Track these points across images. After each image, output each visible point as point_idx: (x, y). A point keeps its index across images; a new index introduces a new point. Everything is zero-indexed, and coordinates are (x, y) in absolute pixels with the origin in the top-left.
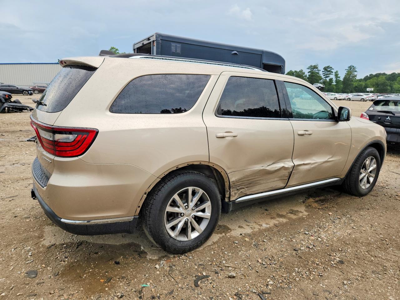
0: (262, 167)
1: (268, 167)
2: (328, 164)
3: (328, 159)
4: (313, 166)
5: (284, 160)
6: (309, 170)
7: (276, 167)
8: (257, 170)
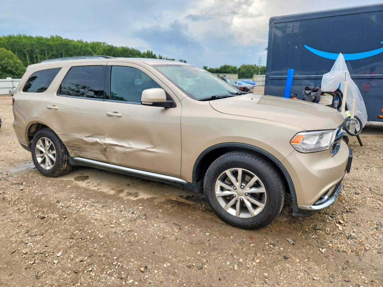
0: (81, 136)
1: (85, 138)
2: (149, 154)
3: (147, 148)
4: (127, 150)
5: (101, 137)
6: (125, 153)
7: (92, 140)
8: (77, 138)
